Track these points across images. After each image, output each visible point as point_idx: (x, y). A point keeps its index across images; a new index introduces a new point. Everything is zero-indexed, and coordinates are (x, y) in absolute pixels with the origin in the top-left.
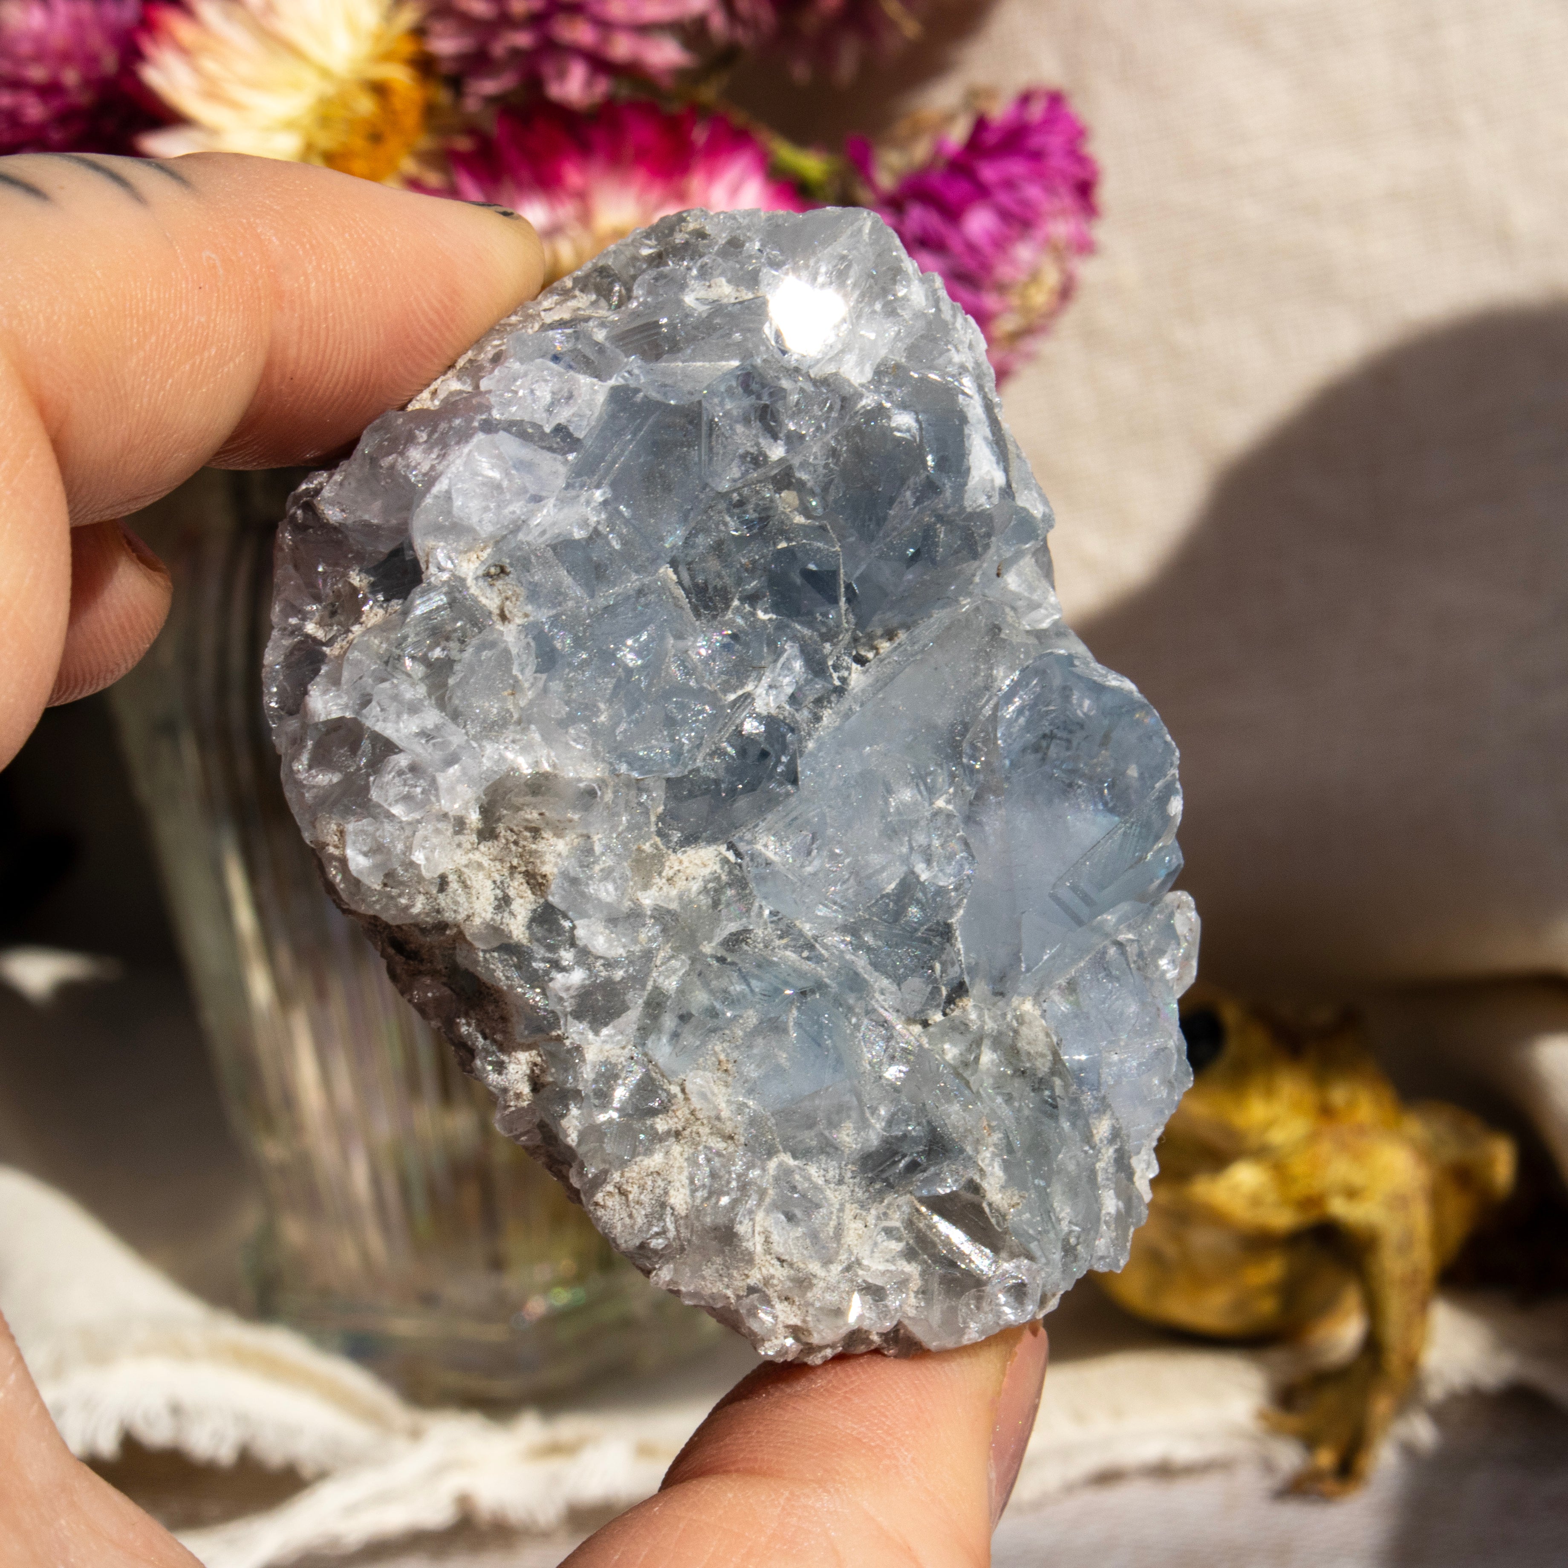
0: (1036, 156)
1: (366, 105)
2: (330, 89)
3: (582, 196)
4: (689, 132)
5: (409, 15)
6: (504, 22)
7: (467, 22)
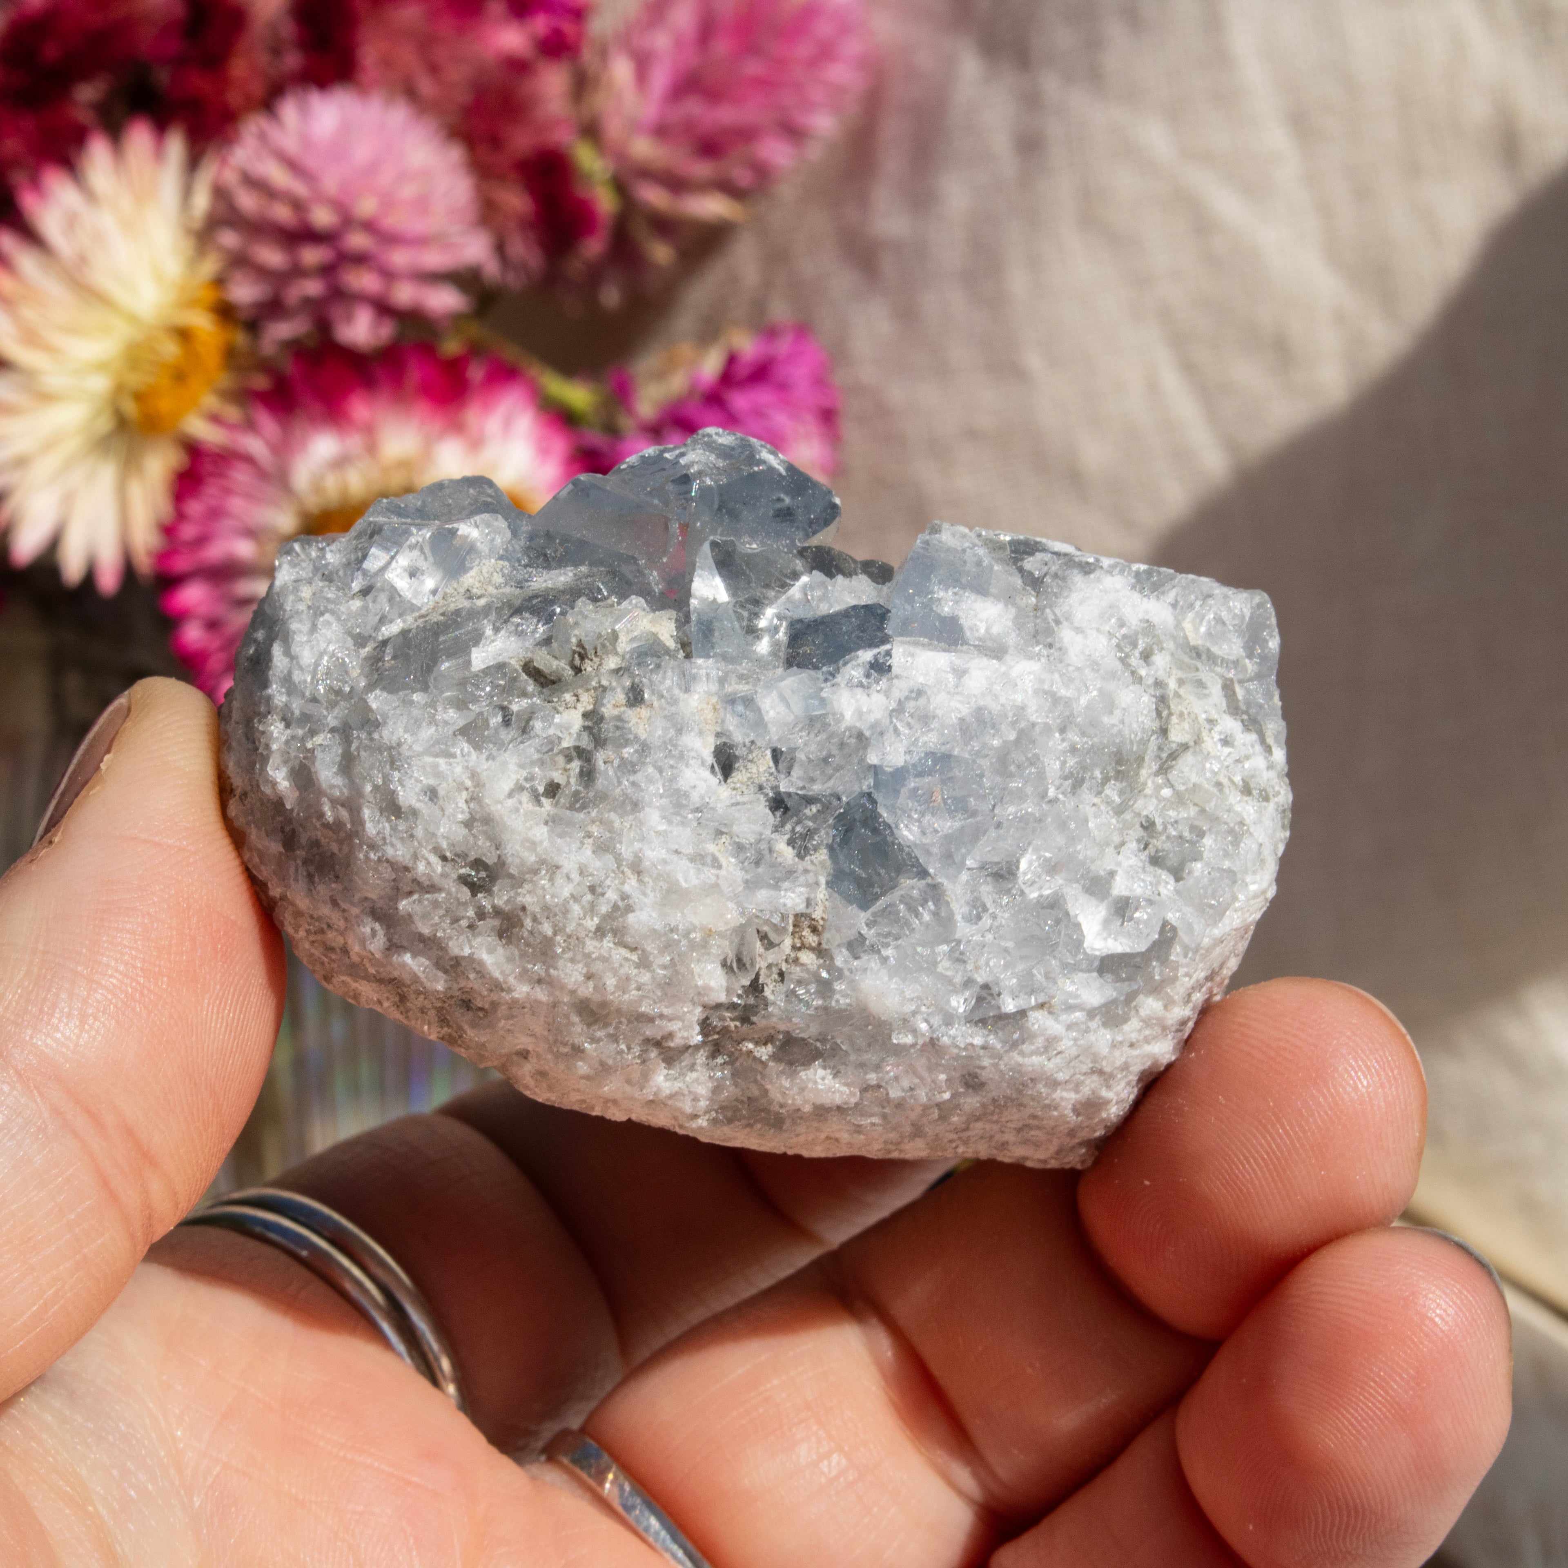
0: (783, 387)
1: (170, 349)
2: (136, 334)
3: (369, 430)
4: (465, 369)
5: (210, 266)
6: (297, 272)
7: (262, 272)
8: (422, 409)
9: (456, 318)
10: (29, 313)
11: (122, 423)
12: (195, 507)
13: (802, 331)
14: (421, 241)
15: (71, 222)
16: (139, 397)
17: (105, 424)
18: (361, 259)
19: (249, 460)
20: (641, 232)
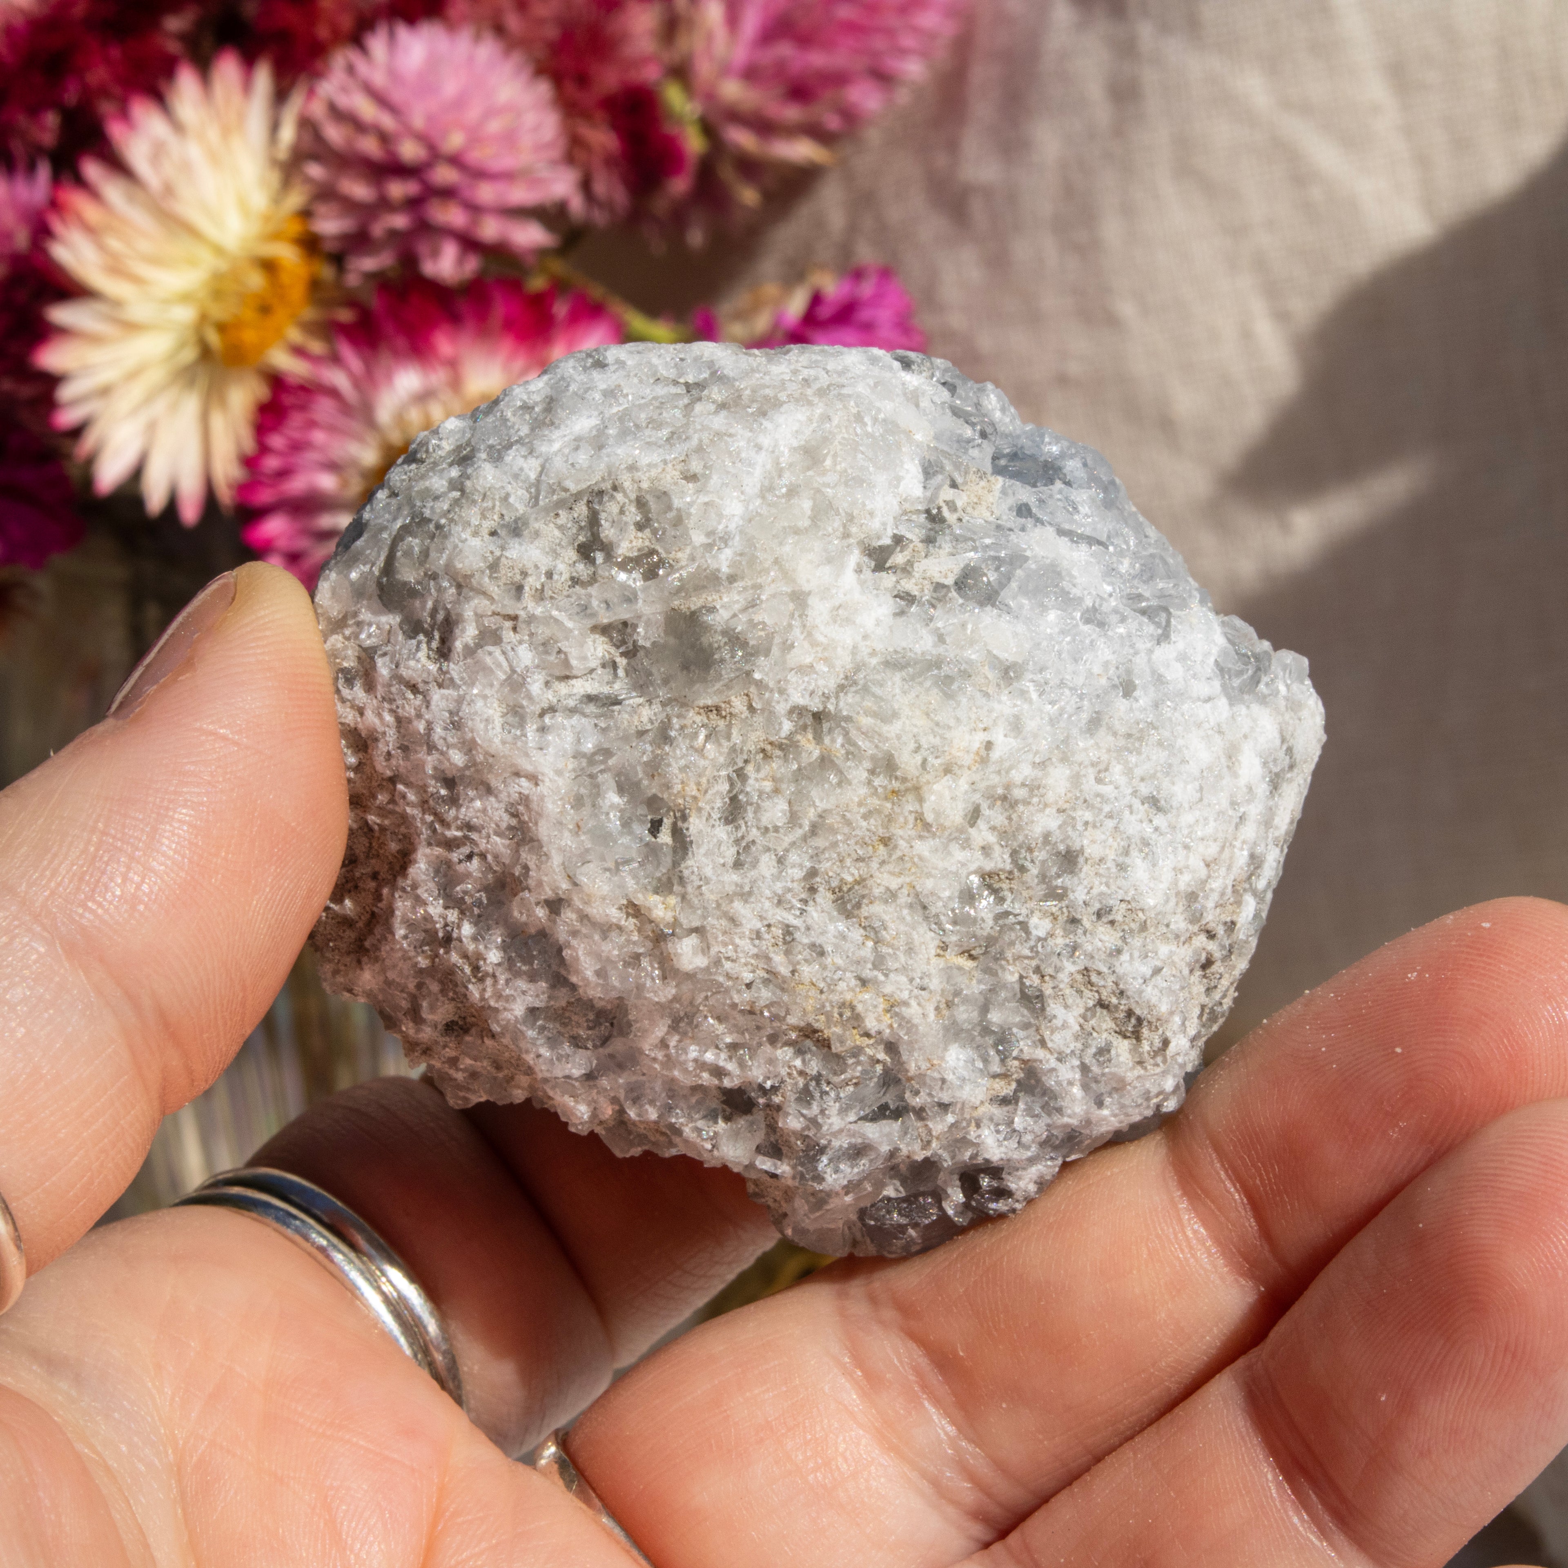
0: (868, 327)
1: (256, 280)
2: (223, 265)
3: (453, 364)
4: (551, 306)
5: (296, 199)
6: (384, 204)
7: (349, 205)
8: (507, 345)
9: (542, 253)
10: (114, 243)
11: (206, 353)
12: (277, 441)
13: (885, 274)
14: (508, 176)
15: (158, 152)
16: (222, 328)
17: (190, 354)
18: (448, 193)
19: (333, 393)
20: (727, 173)
